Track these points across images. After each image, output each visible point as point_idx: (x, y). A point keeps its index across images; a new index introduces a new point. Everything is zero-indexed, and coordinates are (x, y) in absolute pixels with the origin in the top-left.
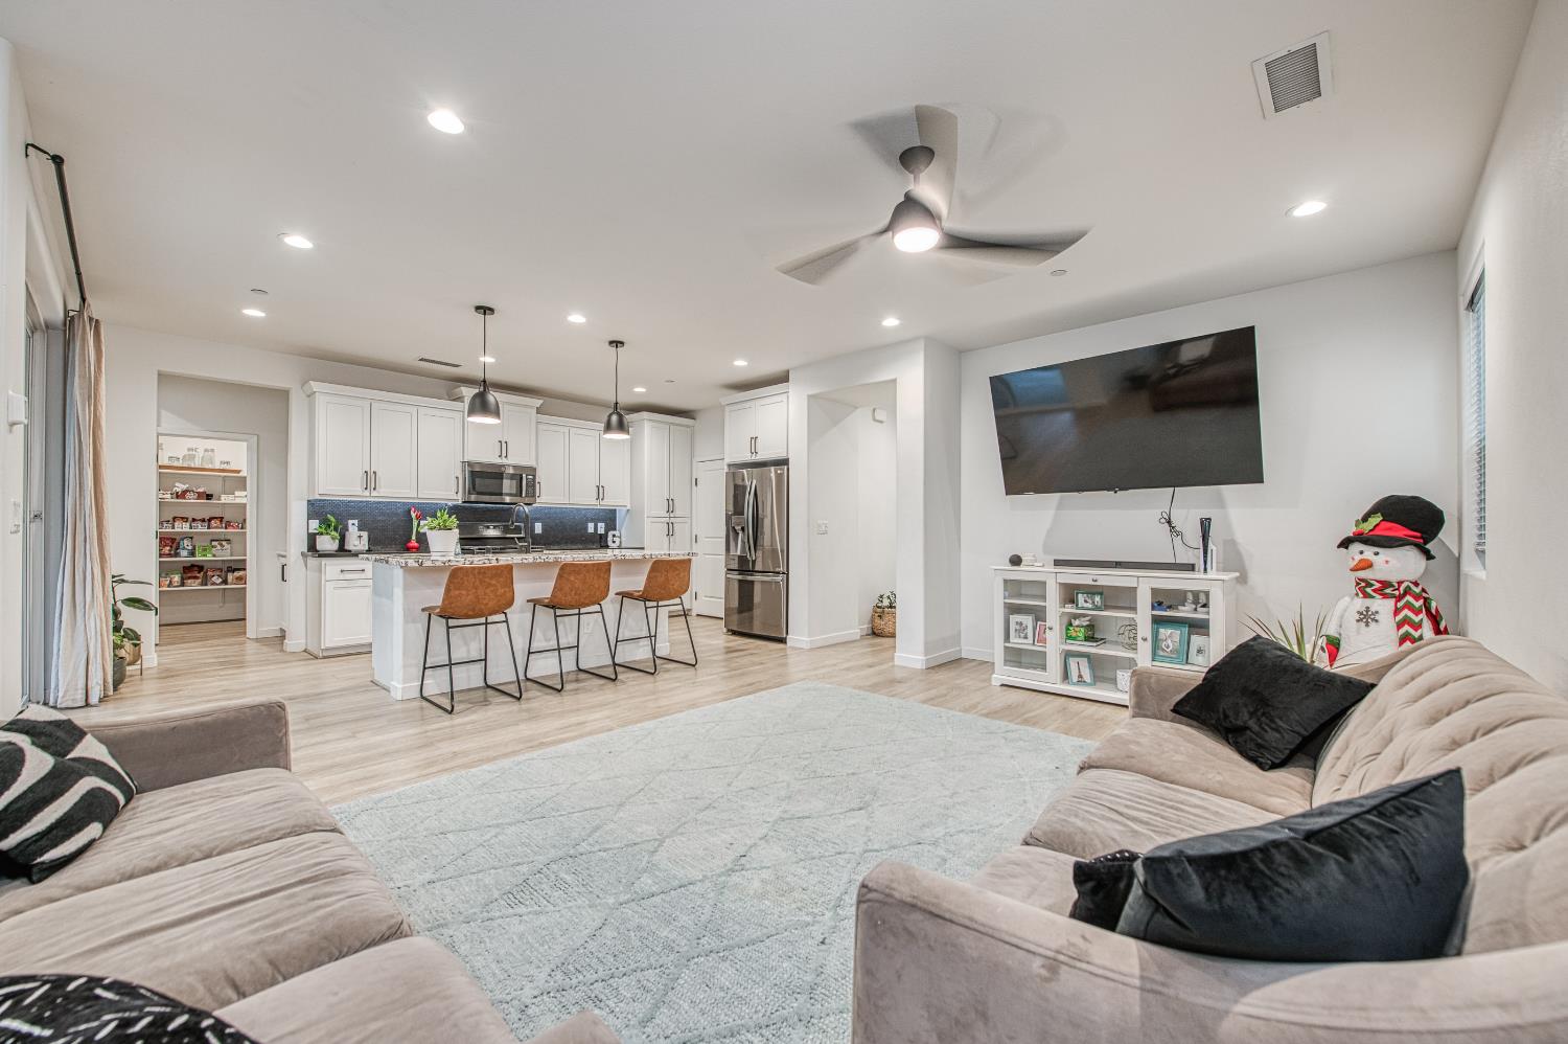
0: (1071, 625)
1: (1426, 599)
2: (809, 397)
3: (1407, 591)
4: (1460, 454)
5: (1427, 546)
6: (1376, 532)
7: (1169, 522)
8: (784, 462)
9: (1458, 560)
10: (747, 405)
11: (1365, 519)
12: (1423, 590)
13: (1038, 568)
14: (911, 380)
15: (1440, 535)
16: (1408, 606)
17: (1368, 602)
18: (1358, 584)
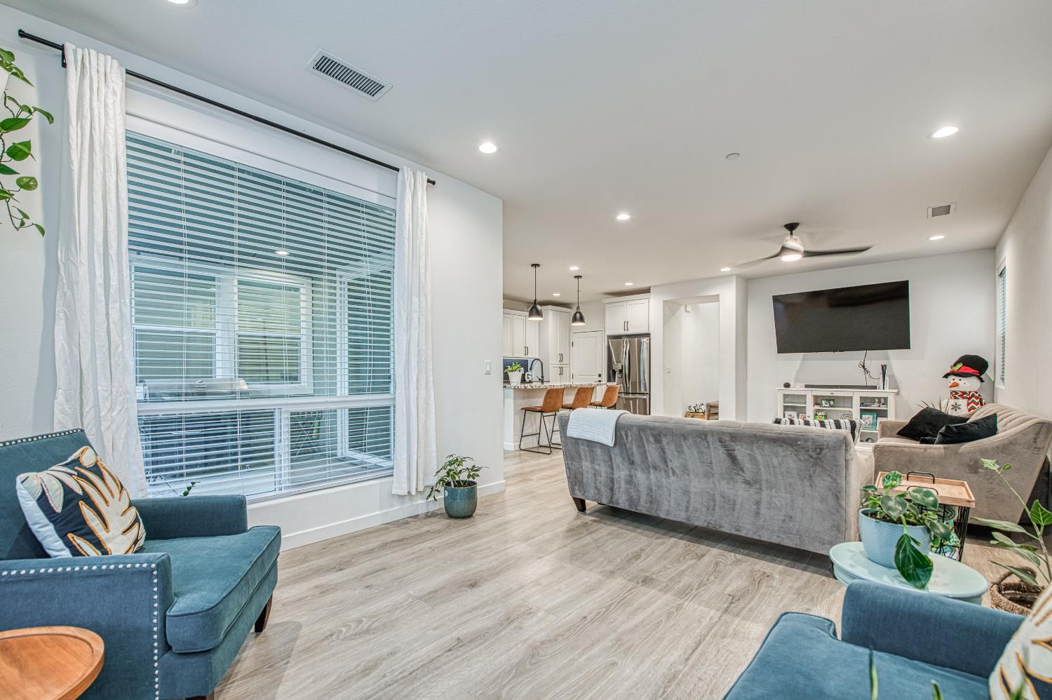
0: (816, 415)
1: (980, 399)
2: (664, 301)
3: (973, 396)
4: (995, 338)
5: (981, 376)
6: (961, 371)
7: (864, 367)
8: (648, 335)
9: (994, 382)
10: (622, 304)
11: (955, 365)
12: (979, 395)
13: (797, 389)
14: (729, 295)
15: (986, 372)
16: (973, 402)
17: (956, 401)
18: (951, 393)
